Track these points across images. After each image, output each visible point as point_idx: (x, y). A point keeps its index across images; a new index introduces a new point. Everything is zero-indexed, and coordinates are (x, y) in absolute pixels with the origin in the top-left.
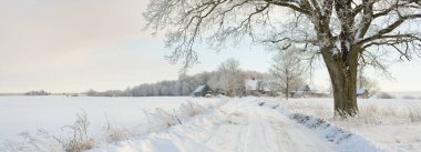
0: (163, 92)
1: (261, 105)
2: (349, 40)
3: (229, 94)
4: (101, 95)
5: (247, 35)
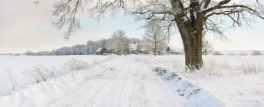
0: (76, 52)
2: (196, 10)
3: (118, 53)
4: (35, 54)
5: (121, 8)
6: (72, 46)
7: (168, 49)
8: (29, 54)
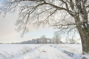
0: (29, 43)
1: (51, 46)
3: (43, 43)
6: (27, 41)
7: (61, 42)
8: (13, 43)
